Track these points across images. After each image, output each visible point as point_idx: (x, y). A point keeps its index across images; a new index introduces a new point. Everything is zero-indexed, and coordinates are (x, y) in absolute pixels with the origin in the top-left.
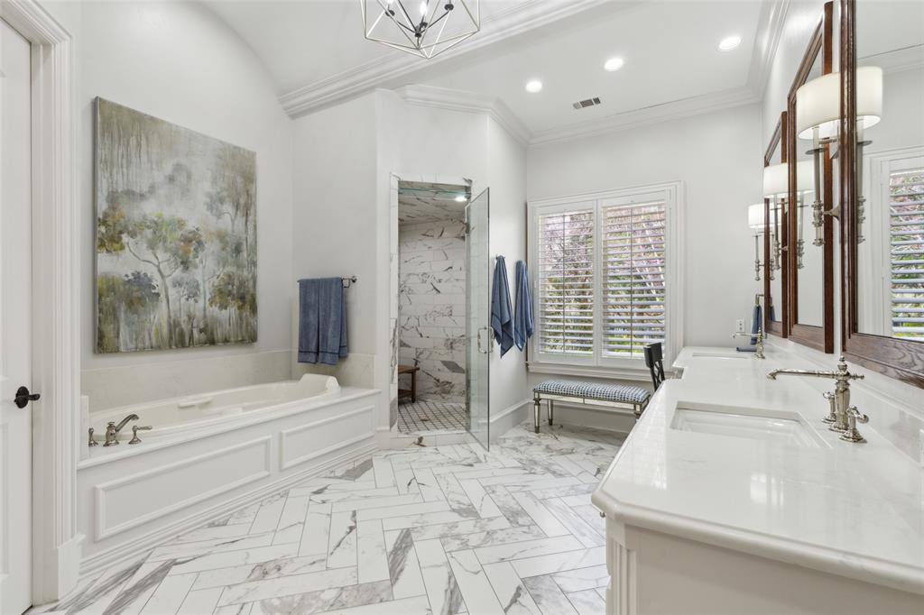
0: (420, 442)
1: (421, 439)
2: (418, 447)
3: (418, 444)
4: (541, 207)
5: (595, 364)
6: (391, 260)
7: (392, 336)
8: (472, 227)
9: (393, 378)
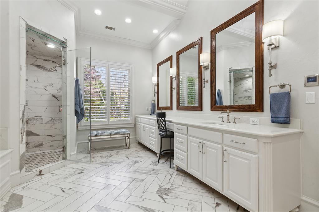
0: (40, 173)
1: (40, 172)
2: (40, 177)
3: (39, 175)
4: (84, 61)
5: (108, 123)
6: (21, 69)
7: (21, 116)
8: (67, 62)
9: (22, 141)
